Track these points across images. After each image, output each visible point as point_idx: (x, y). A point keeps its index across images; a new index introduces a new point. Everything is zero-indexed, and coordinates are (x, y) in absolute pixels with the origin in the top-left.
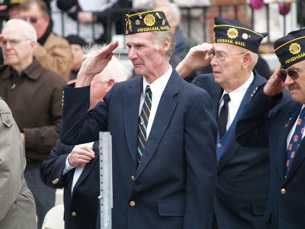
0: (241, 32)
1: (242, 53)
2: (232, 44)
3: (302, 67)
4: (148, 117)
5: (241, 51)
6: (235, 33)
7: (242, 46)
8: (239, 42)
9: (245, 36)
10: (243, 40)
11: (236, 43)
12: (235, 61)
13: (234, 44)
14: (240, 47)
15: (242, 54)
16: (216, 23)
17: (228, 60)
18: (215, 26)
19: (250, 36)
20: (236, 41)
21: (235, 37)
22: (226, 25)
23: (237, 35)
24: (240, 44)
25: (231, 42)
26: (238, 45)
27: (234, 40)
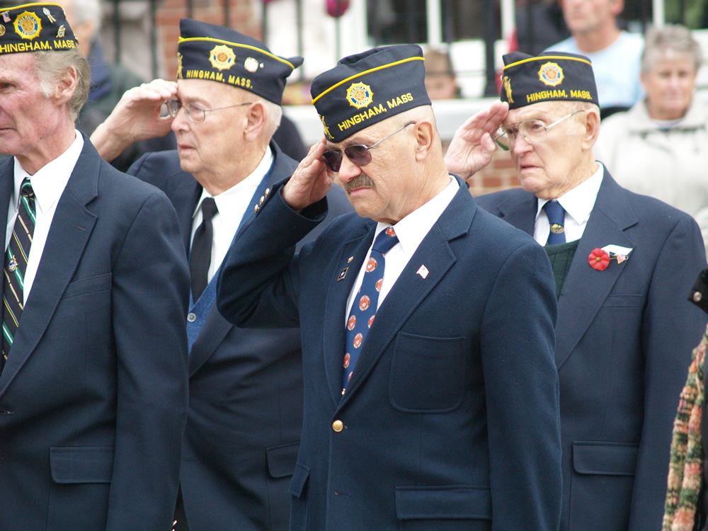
0: (241, 55)
1: (243, 104)
2: (221, 82)
3: (378, 137)
4: (27, 252)
5: (243, 98)
6: (229, 57)
7: (244, 88)
8: (238, 78)
9: (251, 65)
10: (247, 75)
11: (231, 80)
12: (229, 123)
13: (227, 83)
14: (240, 90)
15: (245, 107)
16: (185, 34)
17: (212, 118)
18: (182, 40)
19: (262, 65)
20: (230, 77)
21: (227, 65)
22: (207, 39)
23: (232, 63)
24: (241, 82)
25: (219, 77)
26: (235, 86)
27: (226, 73)
